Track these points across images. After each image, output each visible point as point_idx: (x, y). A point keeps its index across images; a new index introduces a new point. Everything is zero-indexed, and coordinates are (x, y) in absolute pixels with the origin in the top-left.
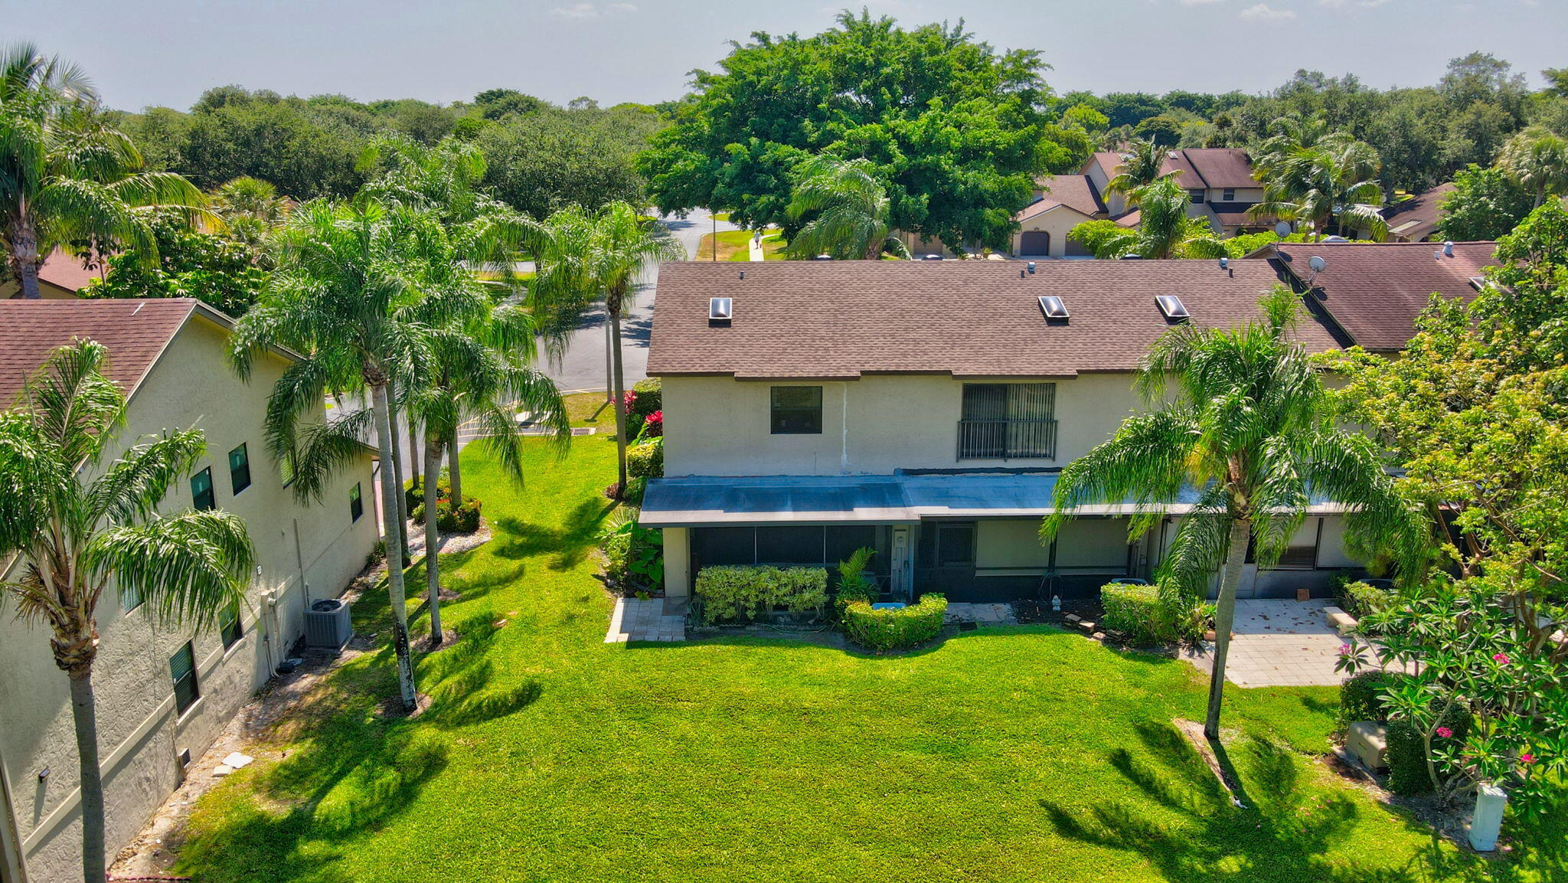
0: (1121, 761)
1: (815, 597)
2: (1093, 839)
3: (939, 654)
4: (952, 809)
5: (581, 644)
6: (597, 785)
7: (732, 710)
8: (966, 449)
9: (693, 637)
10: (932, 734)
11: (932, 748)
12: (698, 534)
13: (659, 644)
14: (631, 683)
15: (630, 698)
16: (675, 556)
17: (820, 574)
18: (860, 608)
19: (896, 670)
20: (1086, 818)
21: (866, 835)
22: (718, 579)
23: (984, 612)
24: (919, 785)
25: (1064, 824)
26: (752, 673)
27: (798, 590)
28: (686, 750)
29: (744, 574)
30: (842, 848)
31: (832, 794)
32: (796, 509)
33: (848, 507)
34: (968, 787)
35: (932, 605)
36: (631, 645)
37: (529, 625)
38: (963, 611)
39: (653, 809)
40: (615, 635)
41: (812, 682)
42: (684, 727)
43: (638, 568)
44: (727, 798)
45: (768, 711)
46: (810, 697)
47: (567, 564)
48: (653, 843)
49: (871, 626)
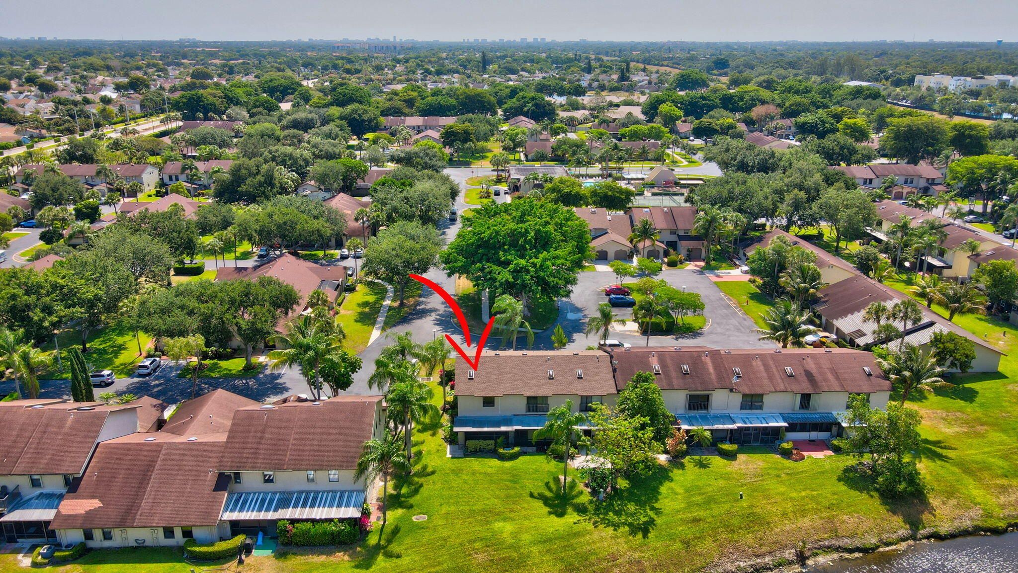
0: (547, 484)
1: (492, 447)
2: (535, 498)
3: (517, 460)
4: (512, 493)
5: (441, 457)
6: (449, 488)
7: (474, 473)
8: (528, 409)
9: (466, 456)
10: (511, 478)
11: (511, 481)
12: (466, 433)
13: (458, 458)
14: (453, 467)
15: (453, 470)
16: (461, 439)
17: (493, 442)
18: (501, 450)
19: (508, 464)
20: (536, 494)
21: (497, 497)
22: (471, 444)
23: (530, 449)
24: (508, 488)
25: (532, 495)
26: (478, 465)
27: (488, 445)
28: (465, 482)
29: (476, 442)
30: (492, 499)
31: (492, 490)
32: (488, 427)
33: (499, 427)
34: (516, 489)
35: (516, 449)
36: (453, 458)
37: (429, 452)
38: (525, 449)
39: (460, 492)
40: (449, 455)
41: (490, 467)
42: (464, 477)
43: (452, 438)
44: (473, 491)
45: (481, 473)
46: (490, 470)
47: (434, 435)
48: (460, 498)
49: (503, 454)
